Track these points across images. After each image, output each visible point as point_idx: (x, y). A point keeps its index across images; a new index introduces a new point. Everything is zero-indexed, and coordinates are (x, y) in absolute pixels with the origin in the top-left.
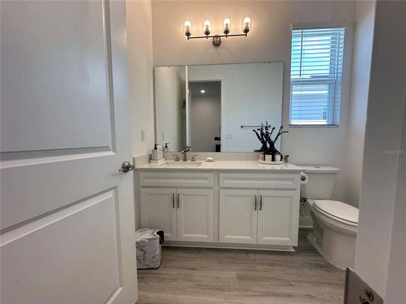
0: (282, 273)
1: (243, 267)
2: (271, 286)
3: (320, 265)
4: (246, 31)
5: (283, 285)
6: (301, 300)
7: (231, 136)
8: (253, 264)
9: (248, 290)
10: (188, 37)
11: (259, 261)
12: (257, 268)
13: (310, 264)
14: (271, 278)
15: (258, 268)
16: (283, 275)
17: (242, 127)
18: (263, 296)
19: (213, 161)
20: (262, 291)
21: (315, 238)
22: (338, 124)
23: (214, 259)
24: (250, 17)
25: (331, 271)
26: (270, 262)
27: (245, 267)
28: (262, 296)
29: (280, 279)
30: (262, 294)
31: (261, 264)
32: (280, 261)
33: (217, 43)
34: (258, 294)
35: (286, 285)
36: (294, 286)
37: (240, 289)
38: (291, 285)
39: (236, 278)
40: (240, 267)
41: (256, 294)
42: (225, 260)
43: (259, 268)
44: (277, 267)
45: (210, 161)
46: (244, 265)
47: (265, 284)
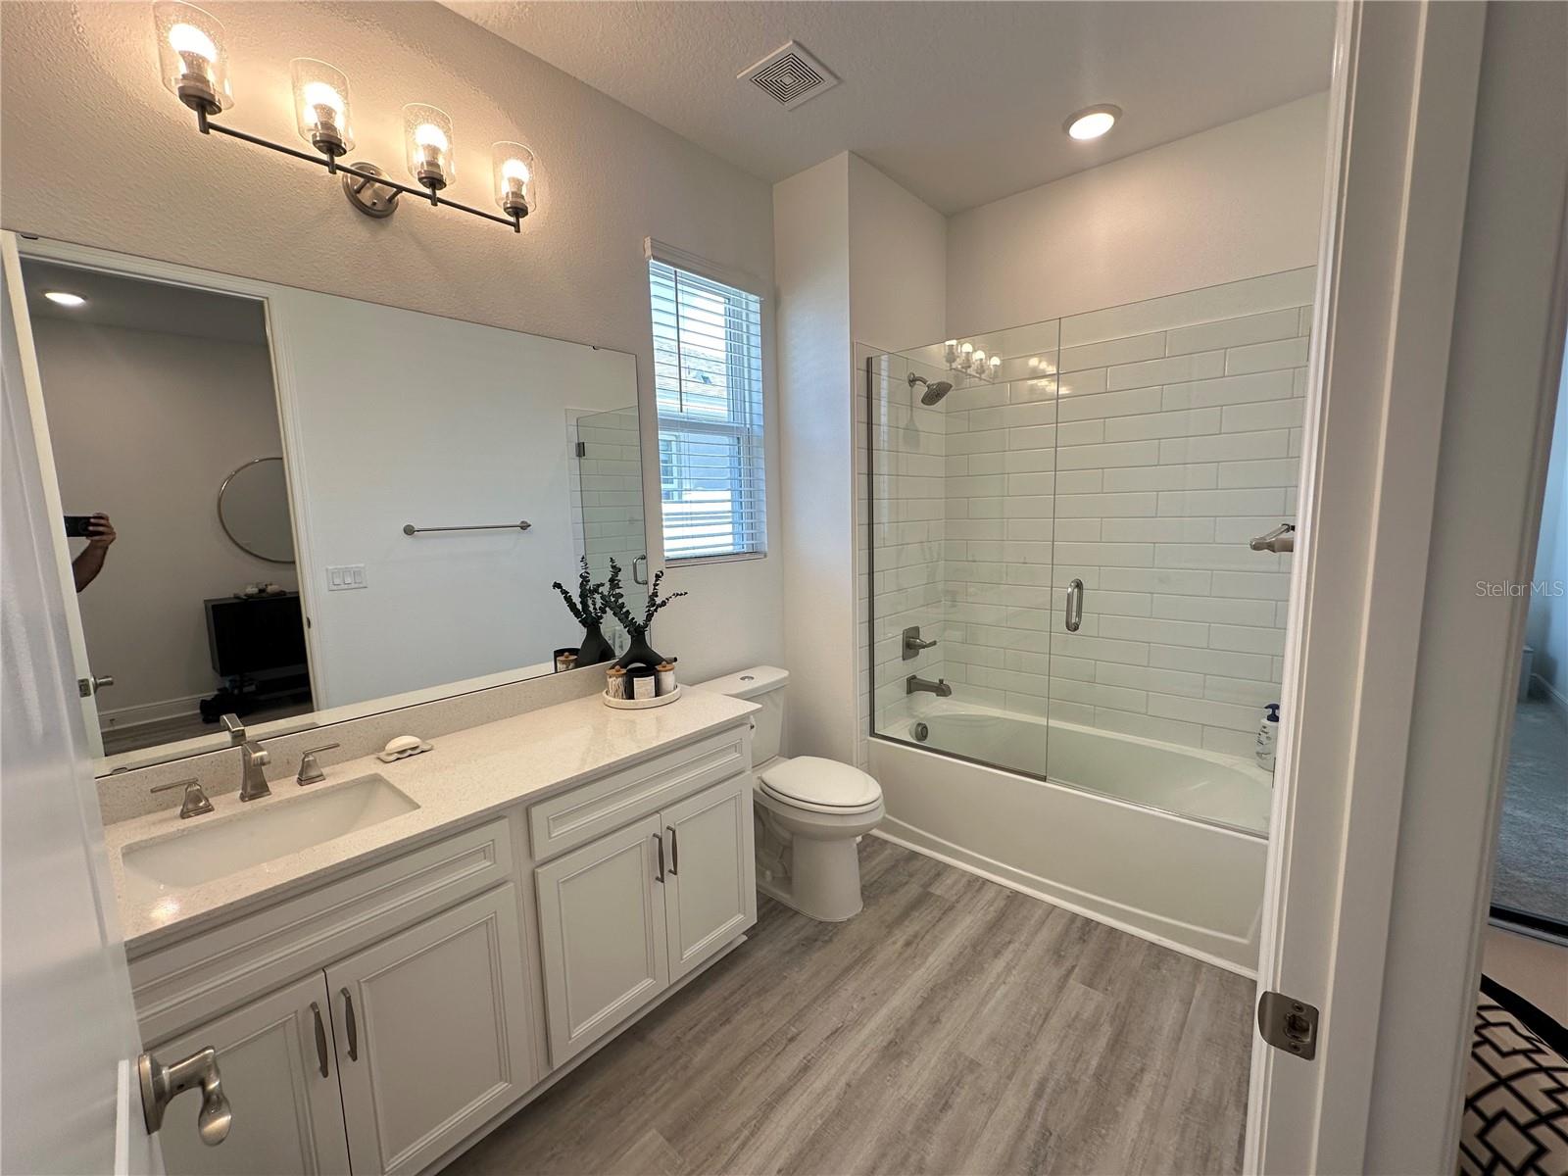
0: (759, 1022)
1: (662, 1091)
2: (760, 1082)
3: (807, 938)
4: (518, 211)
5: (779, 1054)
6: (827, 1058)
7: (356, 573)
8: (680, 1057)
9: (718, 1148)
10: (203, 118)
11: (689, 1036)
12: (697, 1060)
13: (790, 951)
14: (745, 1060)
15: (699, 1057)
16: (763, 1025)
17: (409, 531)
18: (761, 1125)
19: (422, 752)
20: (750, 1113)
21: (768, 873)
22: (766, 549)
23: (552, 1149)
24: (528, 158)
25: (831, 940)
26: (714, 1014)
27: (667, 1086)
28: (759, 1129)
29: (764, 1044)
30: (754, 1121)
31: (699, 1041)
32: (733, 993)
33: (374, 204)
34: (746, 1132)
35: (784, 1048)
36: (798, 1035)
37: (698, 1167)
38: (792, 1040)
39: (666, 1143)
40: (653, 1099)
41: (742, 1137)
42: (592, 1121)
43: (701, 1055)
44: (739, 1017)
45: (410, 752)
46: (659, 1083)
47: (744, 1089)
